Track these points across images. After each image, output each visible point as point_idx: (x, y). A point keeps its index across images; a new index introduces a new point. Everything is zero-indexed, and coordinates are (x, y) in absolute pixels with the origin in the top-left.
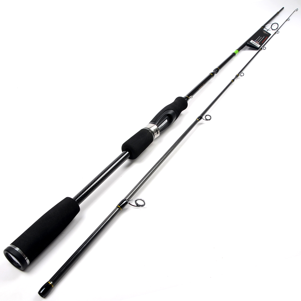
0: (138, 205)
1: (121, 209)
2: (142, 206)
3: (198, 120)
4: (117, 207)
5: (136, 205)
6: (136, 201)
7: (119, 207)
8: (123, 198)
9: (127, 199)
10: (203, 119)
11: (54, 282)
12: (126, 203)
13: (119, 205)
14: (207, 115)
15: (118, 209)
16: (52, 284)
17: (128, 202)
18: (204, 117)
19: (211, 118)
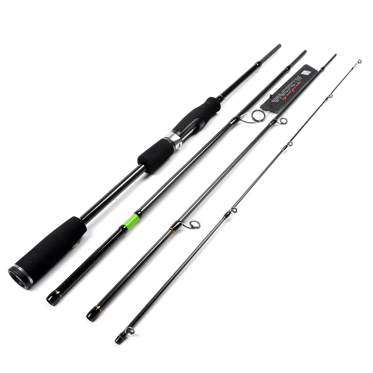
0: (193, 227)
1: (174, 231)
2: (198, 228)
3: (271, 124)
4: (170, 229)
5: (191, 227)
6: (190, 222)
7: (171, 229)
8: (177, 219)
9: (180, 220)
10: (278, 123)
11: (102, 307)
12: (180, 225)
13: (172, 227)
14: (282, 119)
15: (170, 231)
16: (100, 308)
17: (182, 224)
18: (279, 121)
19: (287, 121)
